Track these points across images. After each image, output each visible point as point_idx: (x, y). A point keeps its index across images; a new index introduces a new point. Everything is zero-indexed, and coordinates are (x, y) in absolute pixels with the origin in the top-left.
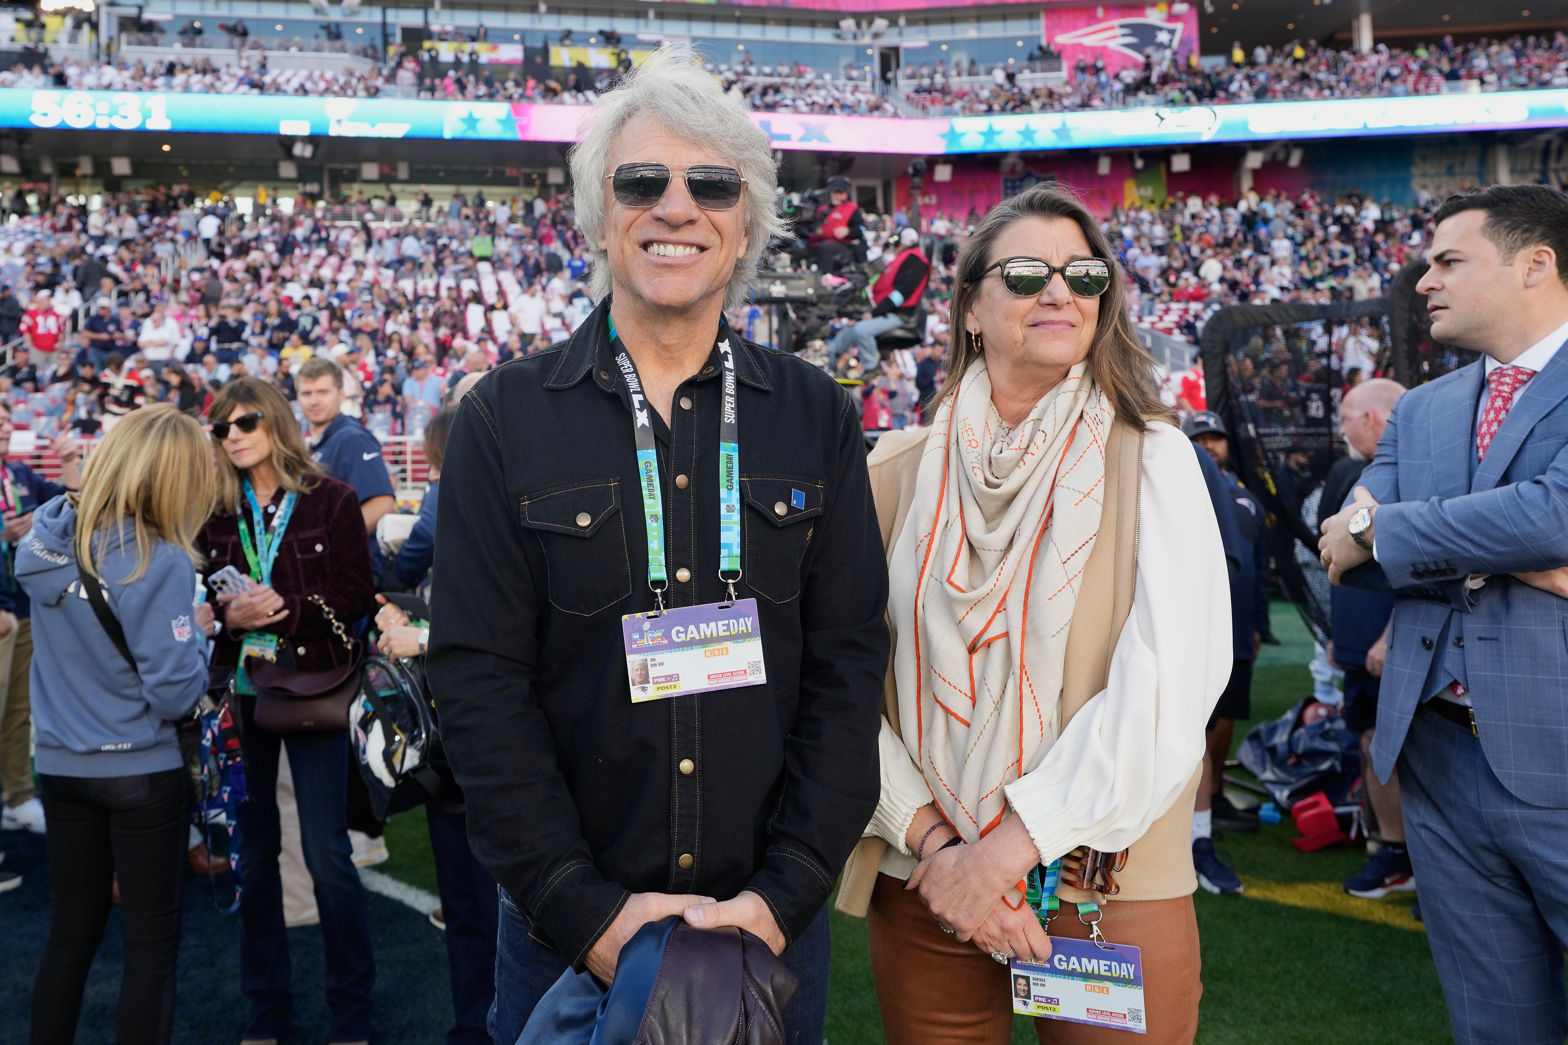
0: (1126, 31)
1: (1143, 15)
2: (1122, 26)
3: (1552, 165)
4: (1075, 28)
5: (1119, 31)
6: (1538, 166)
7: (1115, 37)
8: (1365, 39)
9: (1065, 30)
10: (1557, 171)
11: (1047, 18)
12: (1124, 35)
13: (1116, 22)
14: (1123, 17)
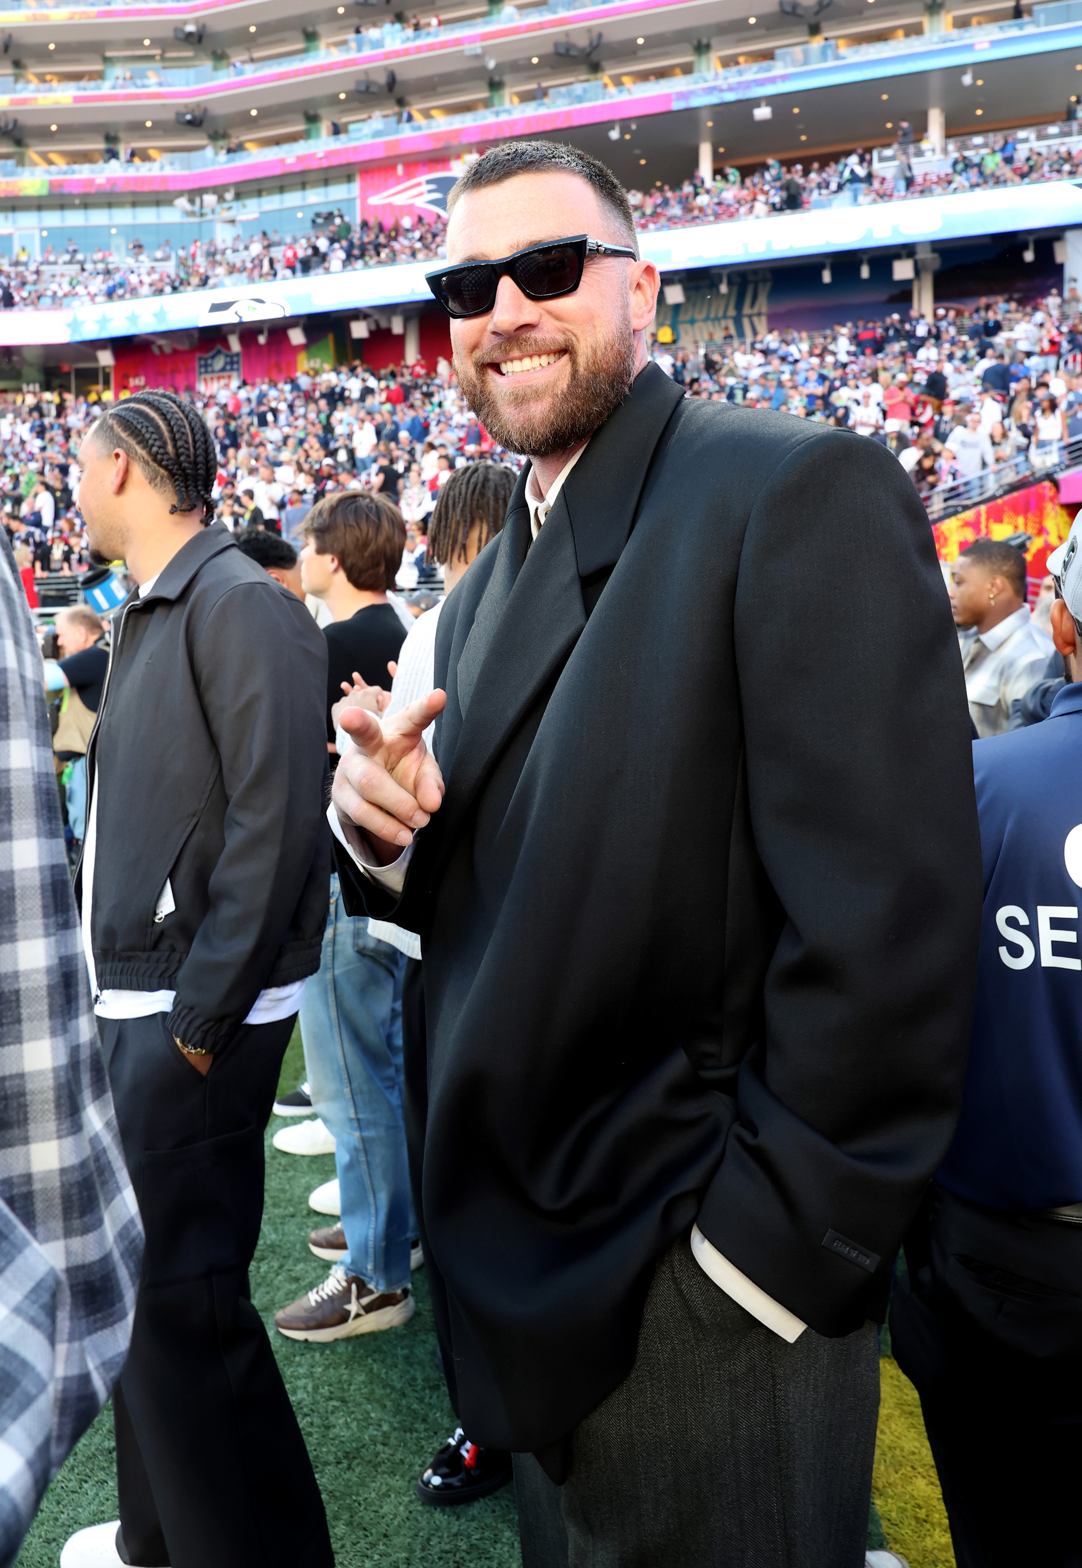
0: (432, 187)
1: (448, 169)
2: (429, 182)
3: (747, 310)
4: (386, 188)
5: (426, 188)
6: (732, 312)
7: (421, 194)
8: (705, 168)
9: (377, 191)
10: (750, 317)
11: (362, 180)
12: (430, 191)
13: (423, 178)
14: (430, 172)
